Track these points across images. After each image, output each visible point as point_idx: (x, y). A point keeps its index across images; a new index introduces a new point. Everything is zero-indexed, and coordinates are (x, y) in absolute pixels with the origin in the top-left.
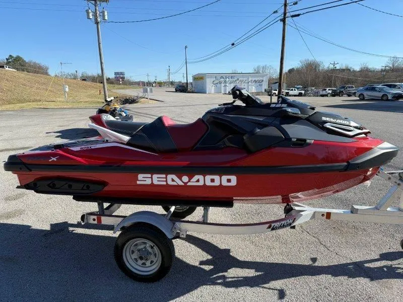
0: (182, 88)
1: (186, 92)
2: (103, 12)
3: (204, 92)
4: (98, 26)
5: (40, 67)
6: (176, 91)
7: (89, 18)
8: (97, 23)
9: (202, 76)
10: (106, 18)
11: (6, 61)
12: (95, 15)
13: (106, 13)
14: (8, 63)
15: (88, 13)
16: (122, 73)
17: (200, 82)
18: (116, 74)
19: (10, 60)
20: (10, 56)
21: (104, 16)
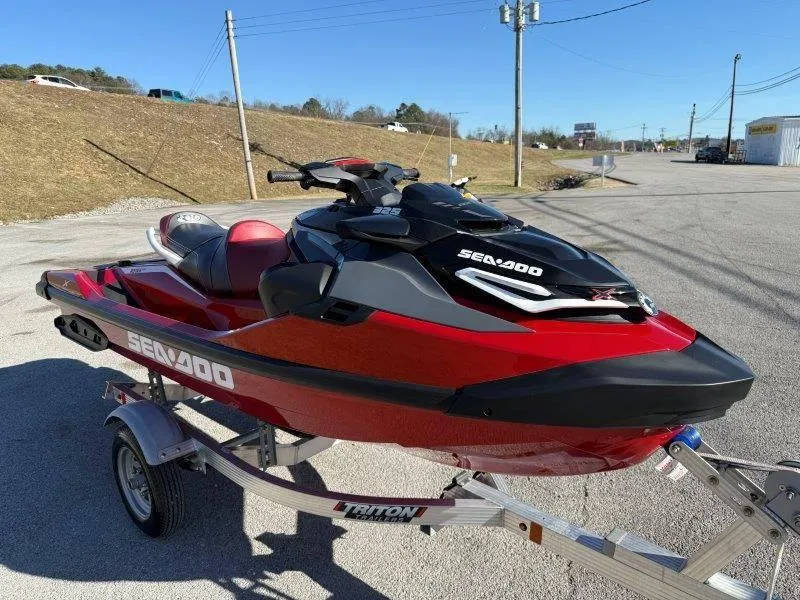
0: (715, 154)
1: (721, 163)
2: (531, 6)
3: (774, 163)
4: (518, 35)
5: (444, 123)
6: (698, 159)
7: (503, 21)
8: (517, 29)
9: (773, 122)
10: (537, 16)
11: (396, 114)
12: (516, 14)
13: (537, 7)
14: (399, 118)
15: (502, 12)
16: (590, 126)
17: (765, 136)
18: (578, 127)
19: (402, 112)
20: (403, 105)
21: (532, 13)
